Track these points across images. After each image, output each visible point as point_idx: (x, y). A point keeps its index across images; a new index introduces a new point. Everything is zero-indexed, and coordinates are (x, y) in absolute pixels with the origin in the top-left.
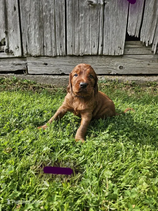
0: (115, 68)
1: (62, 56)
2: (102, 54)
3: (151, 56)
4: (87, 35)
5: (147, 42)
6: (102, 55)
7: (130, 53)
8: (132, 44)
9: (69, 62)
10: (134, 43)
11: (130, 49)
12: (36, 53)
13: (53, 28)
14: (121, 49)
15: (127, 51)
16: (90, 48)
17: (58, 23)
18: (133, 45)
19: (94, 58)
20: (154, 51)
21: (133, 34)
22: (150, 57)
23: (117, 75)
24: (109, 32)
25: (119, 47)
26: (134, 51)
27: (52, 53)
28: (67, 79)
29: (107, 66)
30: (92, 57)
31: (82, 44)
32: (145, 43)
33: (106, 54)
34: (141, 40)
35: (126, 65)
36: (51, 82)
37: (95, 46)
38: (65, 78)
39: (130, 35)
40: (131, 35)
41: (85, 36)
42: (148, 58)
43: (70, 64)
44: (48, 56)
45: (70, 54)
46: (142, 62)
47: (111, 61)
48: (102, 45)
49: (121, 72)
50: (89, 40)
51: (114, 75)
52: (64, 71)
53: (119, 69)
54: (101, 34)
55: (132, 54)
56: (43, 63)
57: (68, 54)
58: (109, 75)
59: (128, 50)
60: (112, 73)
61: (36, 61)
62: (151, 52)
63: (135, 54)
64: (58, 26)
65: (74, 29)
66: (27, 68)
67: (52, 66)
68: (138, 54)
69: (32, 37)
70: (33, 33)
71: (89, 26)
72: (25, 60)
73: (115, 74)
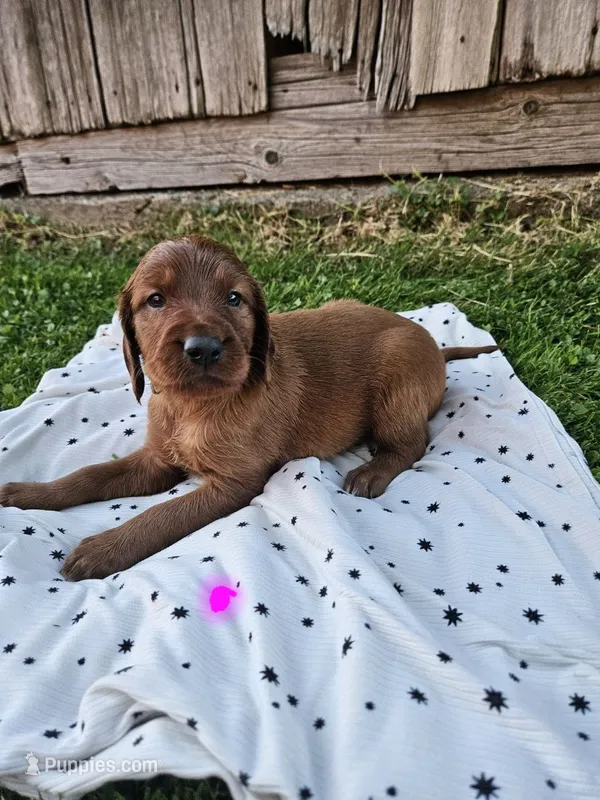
0: (253, 160)
1: (97, 129)
2: (202, 111)
3: (359, 107)
4: (153, 50)
5: (335, 54)
6: (205, 117)
7: (291, 101)
8: (295, 68)
9: (123, 149)
10: (301, 62)
11: (290, 87)
12: (32, 128)
13: (62, 39)
14: (255, 88)
15: (282, 94)
16: (168, 94)
17: (70, 21)
18: (299, 70)
19: (189, 127)
20: (364, 86)
21: (285, 29)
22: (357, 112)
23: (265, 185)
24: (214, 29)
25: (250, 83)
26: (303, 93)
27: (71, 124)
28: (118, 207)
29: (230, 155)
30: (181, 124)
31: (143, 82)
32: (328, 57)
33: (215, 113)
34: (314, 47)
35: (287, 148)
36: (83, 219)
37: (180, 85)
38: (113, 204)
39: (275, 34)
40: (279, 35)
41: (147, 54)
42: (353, 116)
43: (127, 155)
44: (62, 134)
45: (115, 120)
46: (336, 131)
47: (239, 137)
48: (200, 82)
49: (272, 174)
50: (161, 67)
51: (254, 186)
52: (113, 179)
53: (266, 163)
54: (189, 42)
55: (299, 104)
56: (59, 156)
57: (110, 120)
58: (240, 186)
59: (286, 91)
60: (249, 180)
61: (40, 153)
62: (357, 92)
63: (309, 102)
64: (70, 29)
65: (113, 35)
66: (24, 177)
67: (81, 164)
68: (316, 101)
69: (15, 75)
70: (14, 60)
71: (153, 15)
72: (16, 152)
73: (259, 182)
